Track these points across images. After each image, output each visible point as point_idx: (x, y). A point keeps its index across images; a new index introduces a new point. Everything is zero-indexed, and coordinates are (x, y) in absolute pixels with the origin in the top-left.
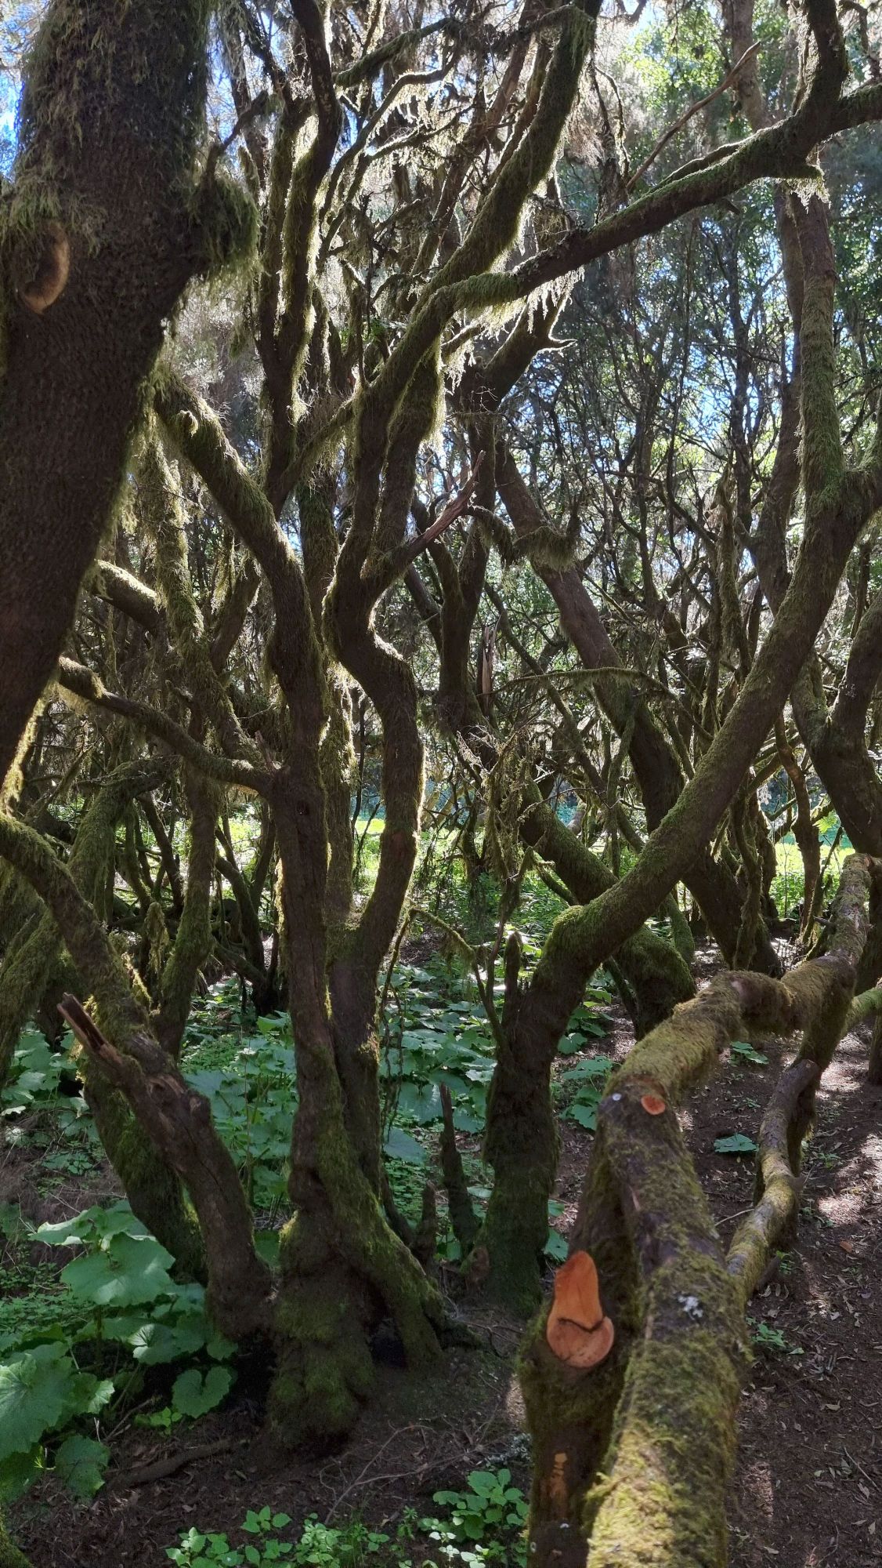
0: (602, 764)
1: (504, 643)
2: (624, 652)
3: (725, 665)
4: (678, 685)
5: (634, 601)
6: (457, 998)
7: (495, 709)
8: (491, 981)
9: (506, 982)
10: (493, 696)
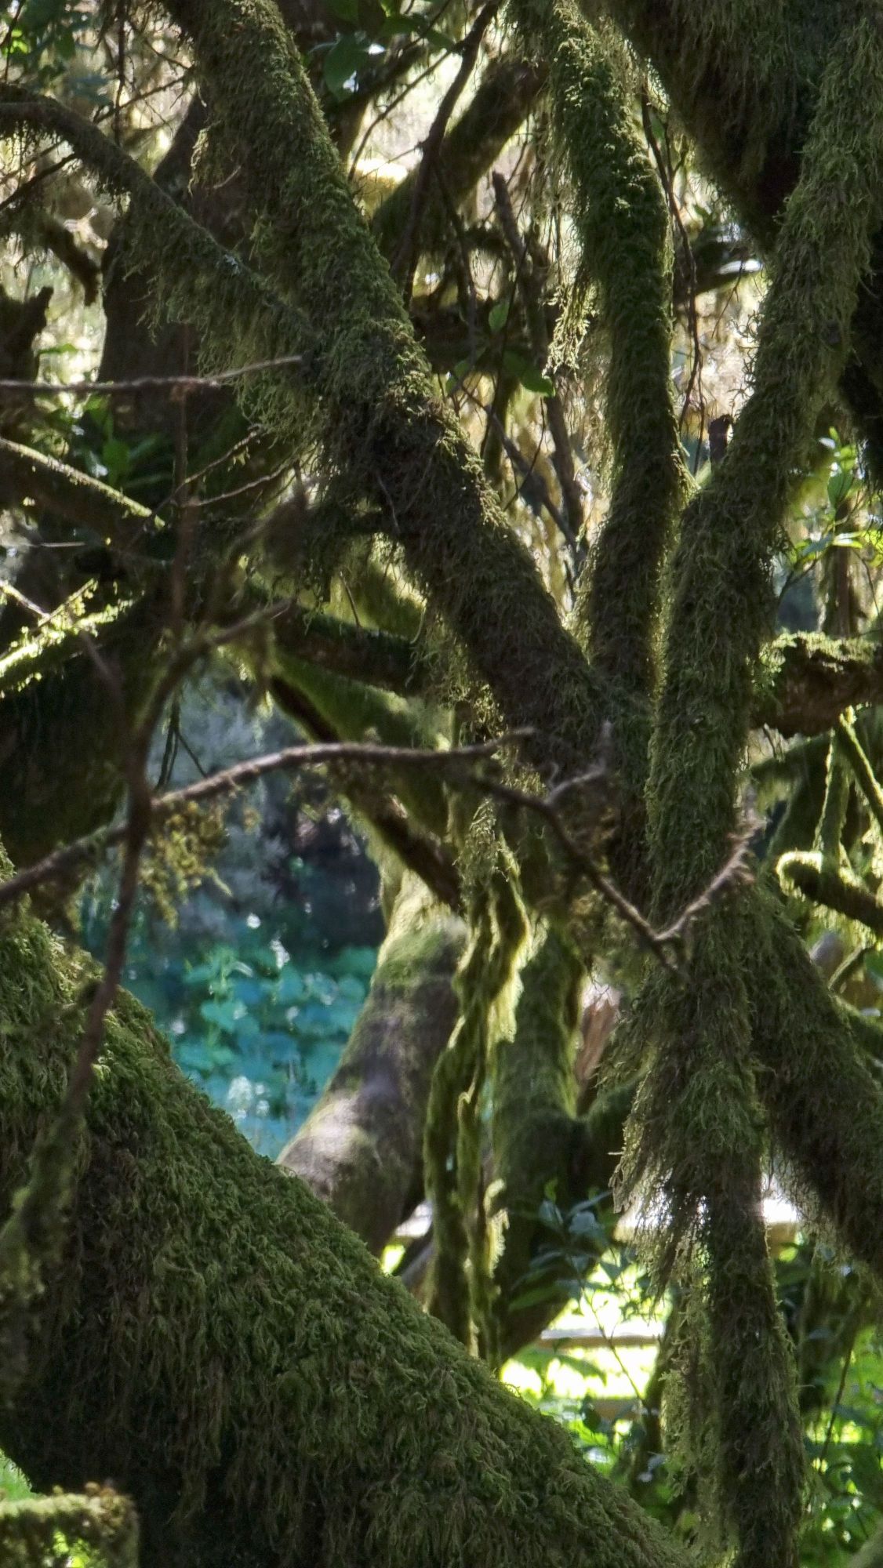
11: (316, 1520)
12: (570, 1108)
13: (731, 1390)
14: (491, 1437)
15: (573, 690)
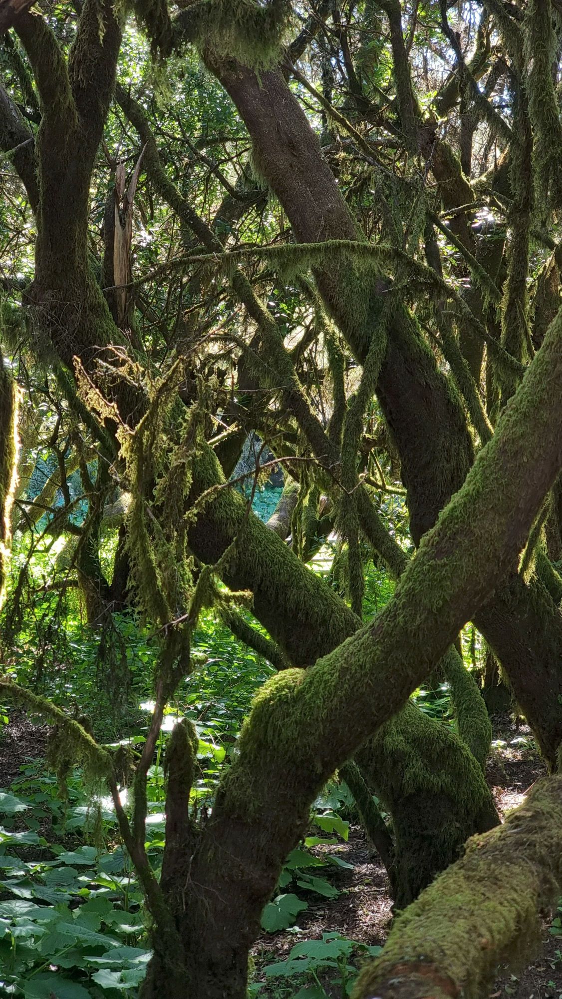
0: (329, 413)
1: (149, 195)
2: (364, 212)
3: (538, 237)
4: (459, 272)
5: (380, 122)
6: (74, 839)
7: (137, 314)
8: (141, 808)
9: (167, 810)
10: (133, 288)
11: (277, 594)
12: (318, 518)
13: (352, 572)
14: (309, 580)
15: (326, 444)
